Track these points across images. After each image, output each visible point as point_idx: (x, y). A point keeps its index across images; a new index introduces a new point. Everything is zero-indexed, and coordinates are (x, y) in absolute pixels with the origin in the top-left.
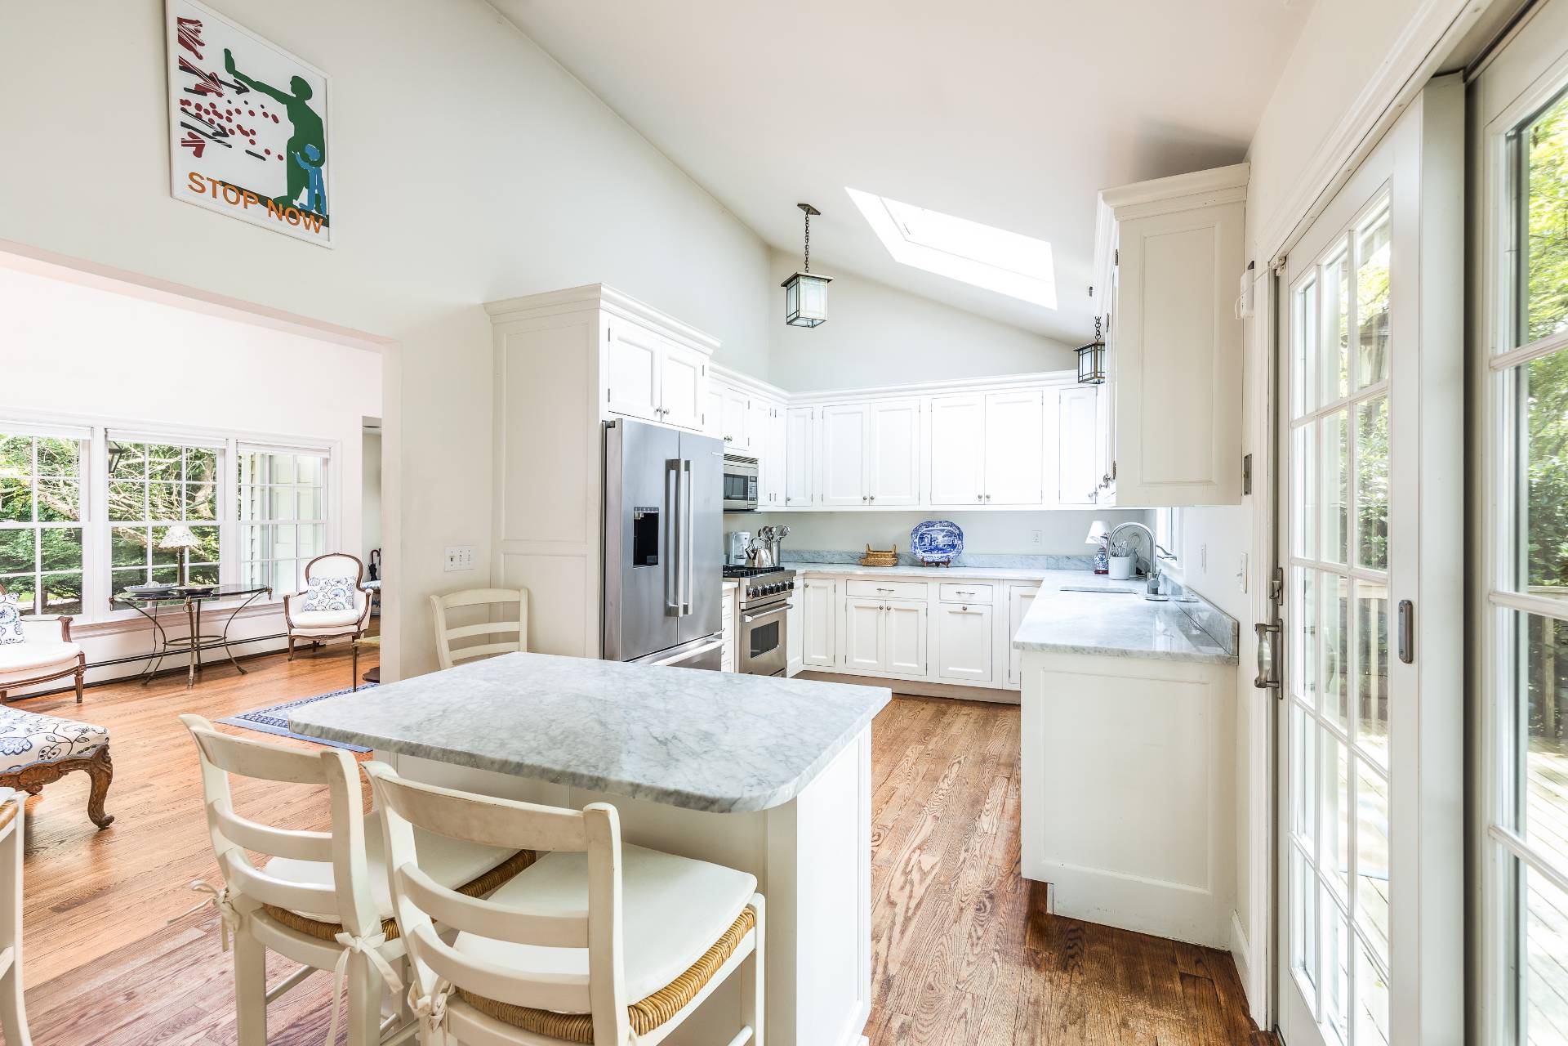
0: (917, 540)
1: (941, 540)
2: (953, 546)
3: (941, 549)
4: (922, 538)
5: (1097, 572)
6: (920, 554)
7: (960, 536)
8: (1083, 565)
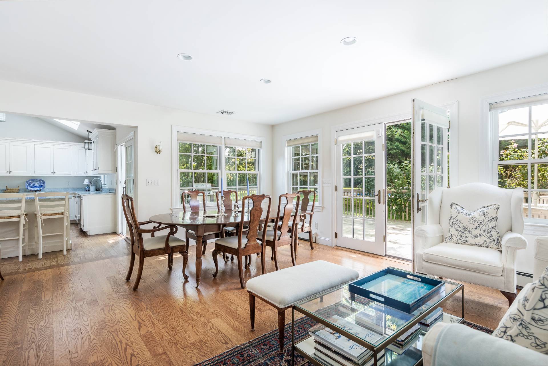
0: (28, 185)
1: (37, 184)
2: (42, 186)
3: (37, 187)
4: (30, 184)
5: (87, 191)
6: (29, 189)
7: (44, 183)
8: (82, 190)
